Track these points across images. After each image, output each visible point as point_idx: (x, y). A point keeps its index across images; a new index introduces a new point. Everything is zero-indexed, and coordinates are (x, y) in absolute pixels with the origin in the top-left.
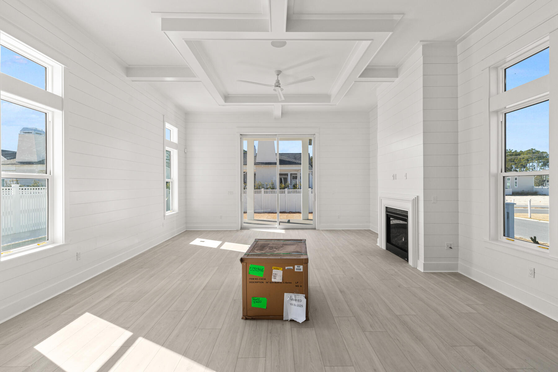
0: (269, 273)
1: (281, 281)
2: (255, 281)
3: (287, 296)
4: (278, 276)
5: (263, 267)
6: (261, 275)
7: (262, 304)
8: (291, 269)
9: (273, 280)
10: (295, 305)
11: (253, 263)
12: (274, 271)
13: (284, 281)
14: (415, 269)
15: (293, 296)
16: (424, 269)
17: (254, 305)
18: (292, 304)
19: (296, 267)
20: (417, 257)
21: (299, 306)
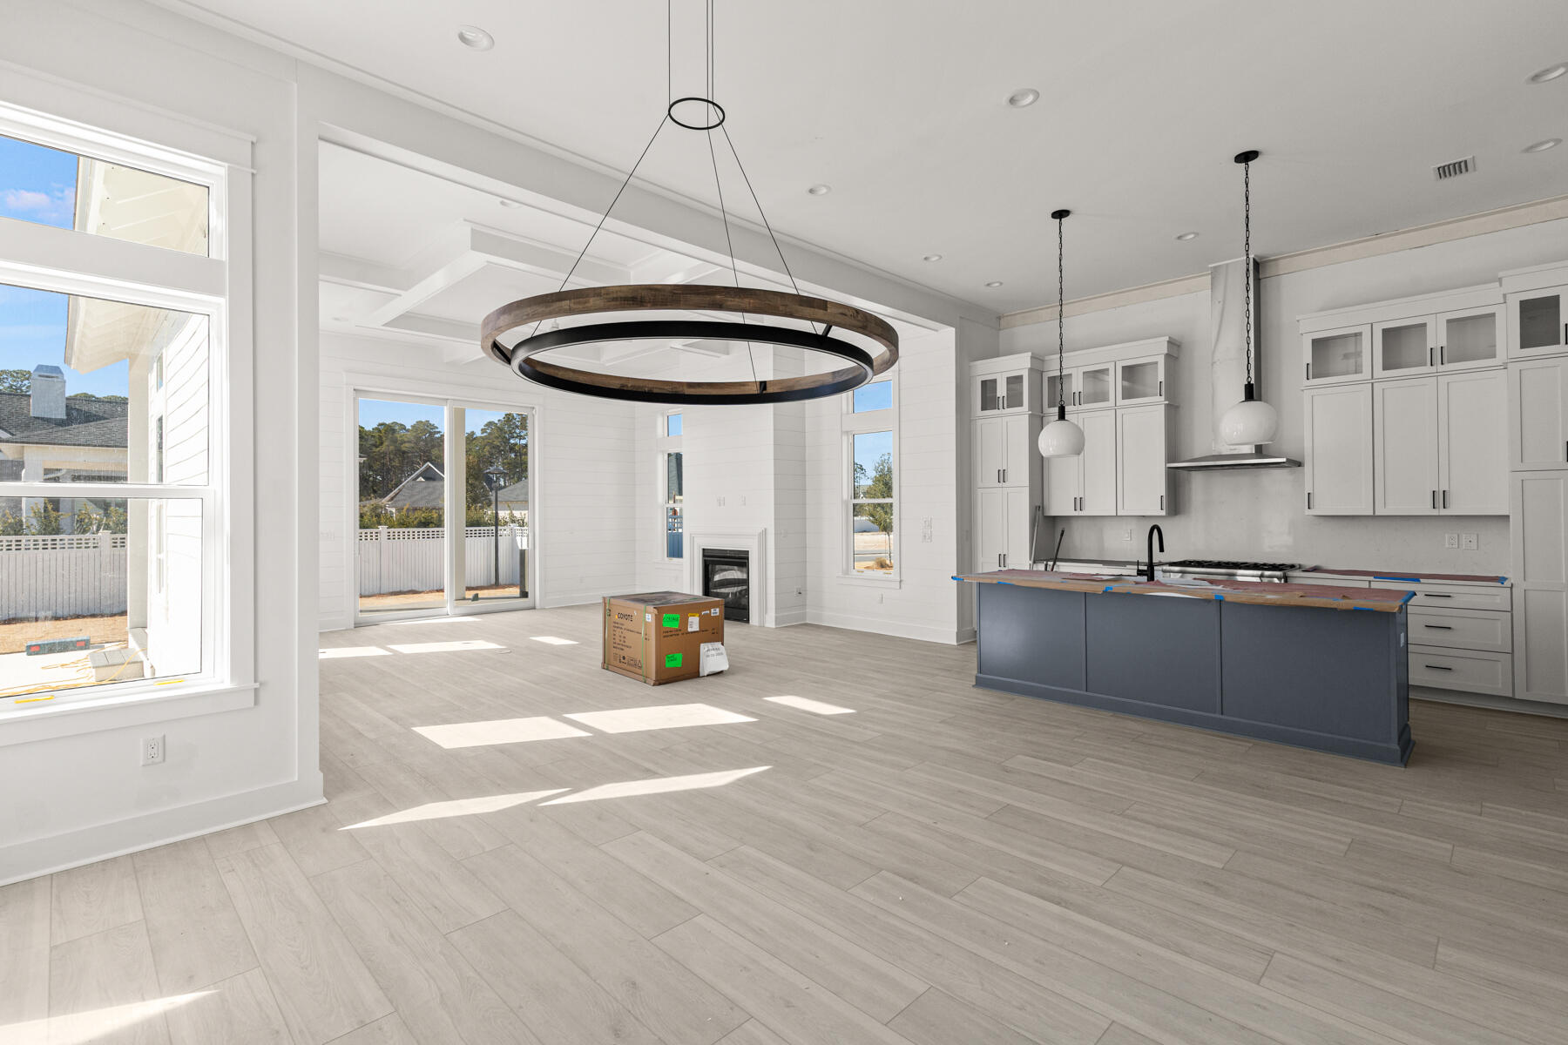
0: (684, 622)
1: (698, 629)
2: (669, 634)
3: (704, 647)
4: (694, 624)
5: (678, 616)
6: (675, 625)
7: (676, 661)
8: (707, 614)
9: (690, 630)
10: (713, 655)
11: (668, 612)
12: (690, 619)
13: (702, 630)
14: (762, 627)
15: (710, 645)
16: (776, 624)
17: (668, 665)
18: (708, 656)
19: (712, 610)
20: (764, 610)
21: (718, 654)
